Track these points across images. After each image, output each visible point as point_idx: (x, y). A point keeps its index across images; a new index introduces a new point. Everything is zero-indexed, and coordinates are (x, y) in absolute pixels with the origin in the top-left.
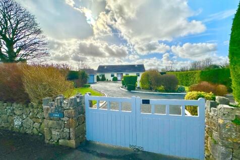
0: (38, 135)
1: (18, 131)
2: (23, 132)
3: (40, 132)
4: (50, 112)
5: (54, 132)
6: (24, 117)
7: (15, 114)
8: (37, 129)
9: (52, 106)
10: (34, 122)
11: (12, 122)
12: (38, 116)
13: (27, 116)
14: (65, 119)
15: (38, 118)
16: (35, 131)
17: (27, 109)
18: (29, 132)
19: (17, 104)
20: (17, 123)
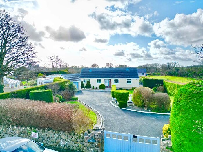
0: (77, 150)
1: (63, 148)
2: (67, 149)
3: (77, 149)
4: (88, 139)
5: (89, 149)
6: (68, 140)
7: (61, 138)
8: (76, 147)
9: (90, 136)
10: (75, 144)
11: (59, 143)
12: (77, 140)
13: (71, 140)
14: (96, 143)
15: (78, 141)
16: (75, 149)
17: (71, 136)
18: (70, 149)
19: (63, 133)
20: (62, 143)
